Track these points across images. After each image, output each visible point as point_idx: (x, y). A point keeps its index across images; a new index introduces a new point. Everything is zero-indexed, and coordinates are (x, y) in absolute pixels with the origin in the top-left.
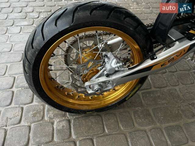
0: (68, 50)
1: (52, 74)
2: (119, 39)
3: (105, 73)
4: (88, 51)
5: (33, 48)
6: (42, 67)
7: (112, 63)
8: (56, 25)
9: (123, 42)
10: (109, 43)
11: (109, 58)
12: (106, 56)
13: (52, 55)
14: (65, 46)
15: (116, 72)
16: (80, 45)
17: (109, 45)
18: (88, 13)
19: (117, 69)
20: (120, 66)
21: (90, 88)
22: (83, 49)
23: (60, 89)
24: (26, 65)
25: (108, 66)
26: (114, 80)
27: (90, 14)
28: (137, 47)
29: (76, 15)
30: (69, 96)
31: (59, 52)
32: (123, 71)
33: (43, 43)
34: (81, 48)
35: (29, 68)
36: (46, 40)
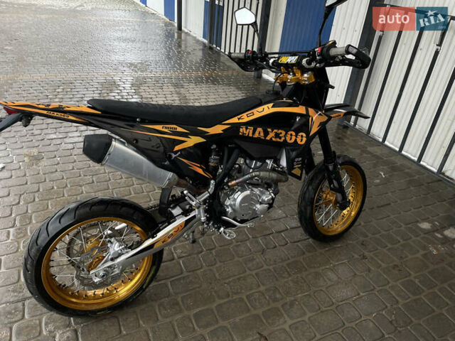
0: (71, 242)
1: (53, 270)
2: (124, 225)
3: (110, 257)
4: (93, 240)
5: (37, 245)
6: (43, 271)
7: (115, 247)
8: (60, 222)
9: (127, 226)
10: (117, 228)
11: (112, 243)
12: (110, 241)
13: (54, 249)
14: (67, 239)
15: (120, 255)
16: (83, 235)
17: (117, 230)
18: (87, 209)
19: (120, 252)
20: (123, 248)
21: (96, 276)
22: (88, 239)
23: (62, 288)
24: (29, 263)
25: (112, 251)
26: (119, 263)
27: (90, 209)
28: (139, 229)
29: (77, 212)
30: (73, 295)
31: (61, 245)
32: (127, 252)
33: (48, 239)
34: (84, 238)
35: (32, 265)
36: (51, 236)
